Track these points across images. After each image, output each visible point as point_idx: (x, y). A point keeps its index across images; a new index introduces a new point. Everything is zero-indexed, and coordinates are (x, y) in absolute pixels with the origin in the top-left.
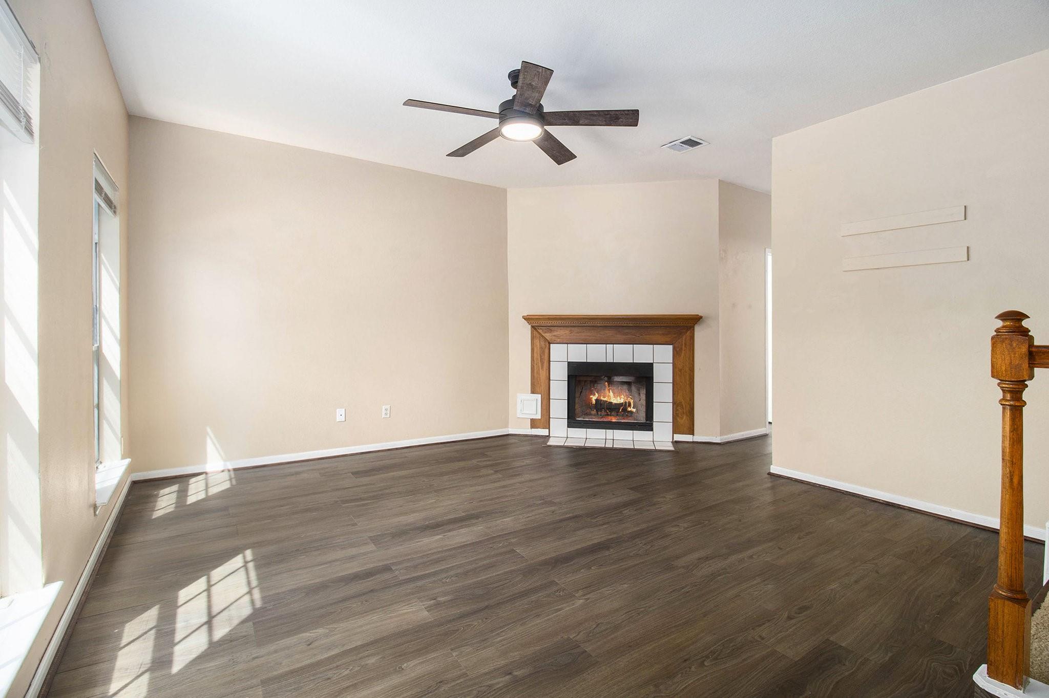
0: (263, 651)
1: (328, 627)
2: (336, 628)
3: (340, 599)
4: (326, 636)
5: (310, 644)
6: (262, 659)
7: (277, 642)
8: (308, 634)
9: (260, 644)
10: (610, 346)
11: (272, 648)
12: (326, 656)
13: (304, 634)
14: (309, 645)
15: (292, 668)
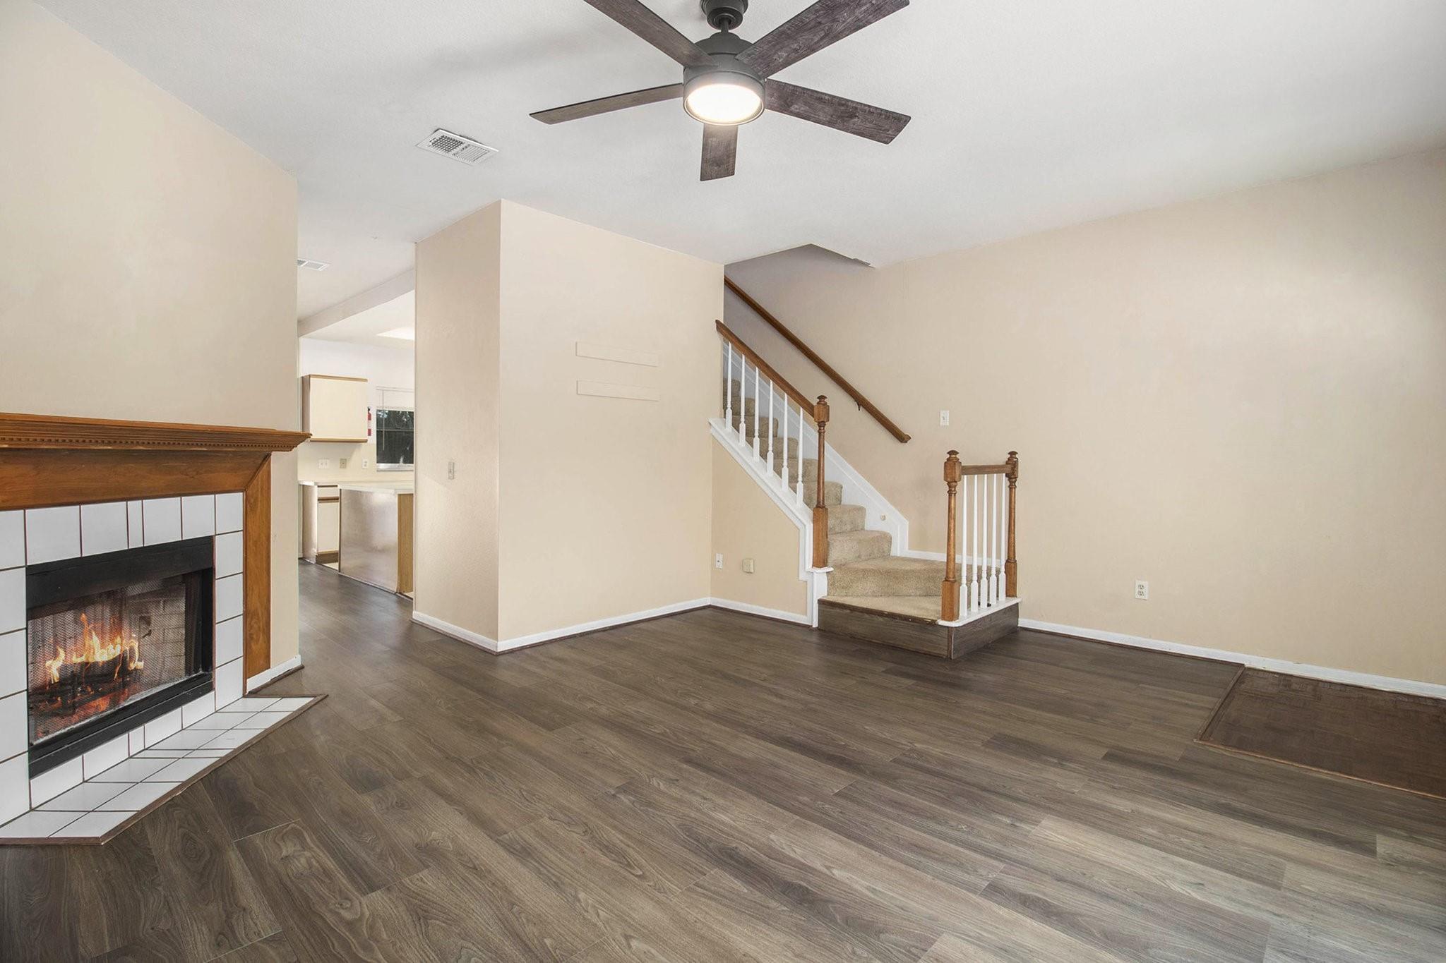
0: (1265, 917)
1: (1163, 884)
2: (1155, 877)
3: (1111, 902)
4: (1173, 878)
5: (1200, 884)
6: (1268, 909)
7: (1239, 913)
8: (1194, 895)
9: (1265, 927)
10: (134, 505)
11: (1250, 911)
12: (1192, 863)
13: (1199, 898)
14: (1203, 885)
15: (1237, 878)
